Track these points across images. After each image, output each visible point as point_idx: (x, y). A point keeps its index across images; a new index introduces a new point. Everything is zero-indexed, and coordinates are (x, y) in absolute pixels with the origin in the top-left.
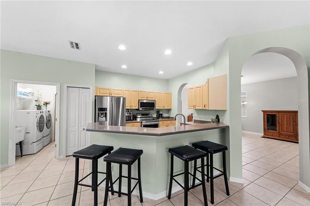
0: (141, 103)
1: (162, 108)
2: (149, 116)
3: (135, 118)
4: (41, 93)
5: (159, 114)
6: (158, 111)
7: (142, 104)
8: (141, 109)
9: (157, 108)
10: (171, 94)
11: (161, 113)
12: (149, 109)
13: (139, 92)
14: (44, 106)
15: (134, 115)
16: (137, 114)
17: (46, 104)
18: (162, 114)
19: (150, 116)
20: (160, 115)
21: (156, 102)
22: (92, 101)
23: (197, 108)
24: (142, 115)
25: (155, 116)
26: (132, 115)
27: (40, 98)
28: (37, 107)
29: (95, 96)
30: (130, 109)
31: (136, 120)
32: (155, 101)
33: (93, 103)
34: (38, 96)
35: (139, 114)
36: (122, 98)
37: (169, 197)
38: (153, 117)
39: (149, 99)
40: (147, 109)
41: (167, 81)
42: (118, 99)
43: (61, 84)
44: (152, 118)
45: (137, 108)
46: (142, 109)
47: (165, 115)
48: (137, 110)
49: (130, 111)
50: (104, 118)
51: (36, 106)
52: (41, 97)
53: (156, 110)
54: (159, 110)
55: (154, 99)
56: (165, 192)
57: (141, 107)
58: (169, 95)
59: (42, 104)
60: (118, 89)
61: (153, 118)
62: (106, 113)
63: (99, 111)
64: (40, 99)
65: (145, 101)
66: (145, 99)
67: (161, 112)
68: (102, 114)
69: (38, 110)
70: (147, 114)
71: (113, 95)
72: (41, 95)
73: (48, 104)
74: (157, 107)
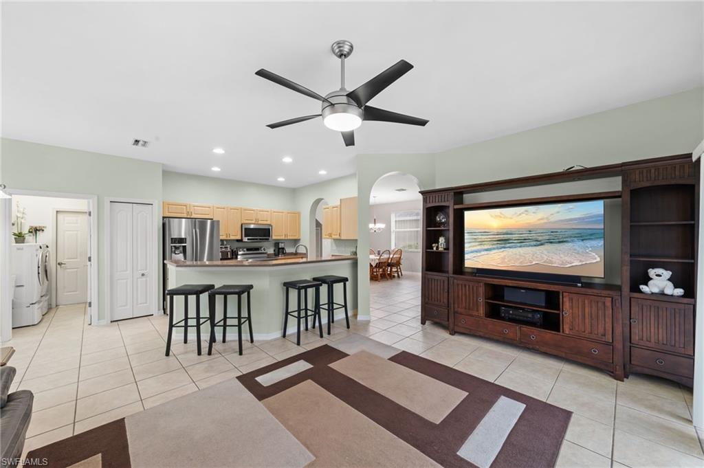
0: (246, 229)
1: (283, 237)
2: (260, 251)
3: (234, 255)
4: (24, 208)
5: (279, 249)
6: (277, 244)
7: (248, 232)
8: (245, 239)
9: (274, 238)
10: (299, 214)
11: (281, 245)
12: (260, 239)
13: (242, 211)
14: (31, 234)
15: (232, 251)
16: (238, 249)
17: (35, 231)
18: (283, 249)
19: (263, 251)
20: (280, 251)
21: (274, 226)
22: (158, 226)
23: (334, 237)
24: (248, 250)
25: (271, 251)
26: (229, 250)
27: (22, 218)
28: (15, 238)
29: (164, 218)
30: (226, 240)
31: (237, 258)
32: (272, 226)
33: (159, 230)
34: (19, 215)
35: (243, 248)
36: (209, 221)
37: (284, 336)
38: (269, 253)
39: (260, 222)
40: (256, 239)
41: (293, 192)
42: (203, 223)
43: (98, 197)
44: (266, 255)
45: (239, 237)
46: (248, 239)
47: (289, 250)
48: (238, 241)
49: (225, 243)
50: (182, 255)
51: (15, 234)
52: (24, 216)
53: (274, 242)
54: (278, 241)
55: (268, 222)
56: (280, 332)
57: (245, 236)
58: (296, 216)
59: (25, 231)
60: (204, 205)
61: (268, 255)
62: (184, 247)
63: (172, 243)
64: (23, 221)
65: (252, 226)
66: (253, 222)
67: (283, 245)
68: (176, 248)
69: (16, 242)
70: (257, 249)
71: (194, 216)
72: (23, 213)
73: (41, 231)
74: (275, 235)
